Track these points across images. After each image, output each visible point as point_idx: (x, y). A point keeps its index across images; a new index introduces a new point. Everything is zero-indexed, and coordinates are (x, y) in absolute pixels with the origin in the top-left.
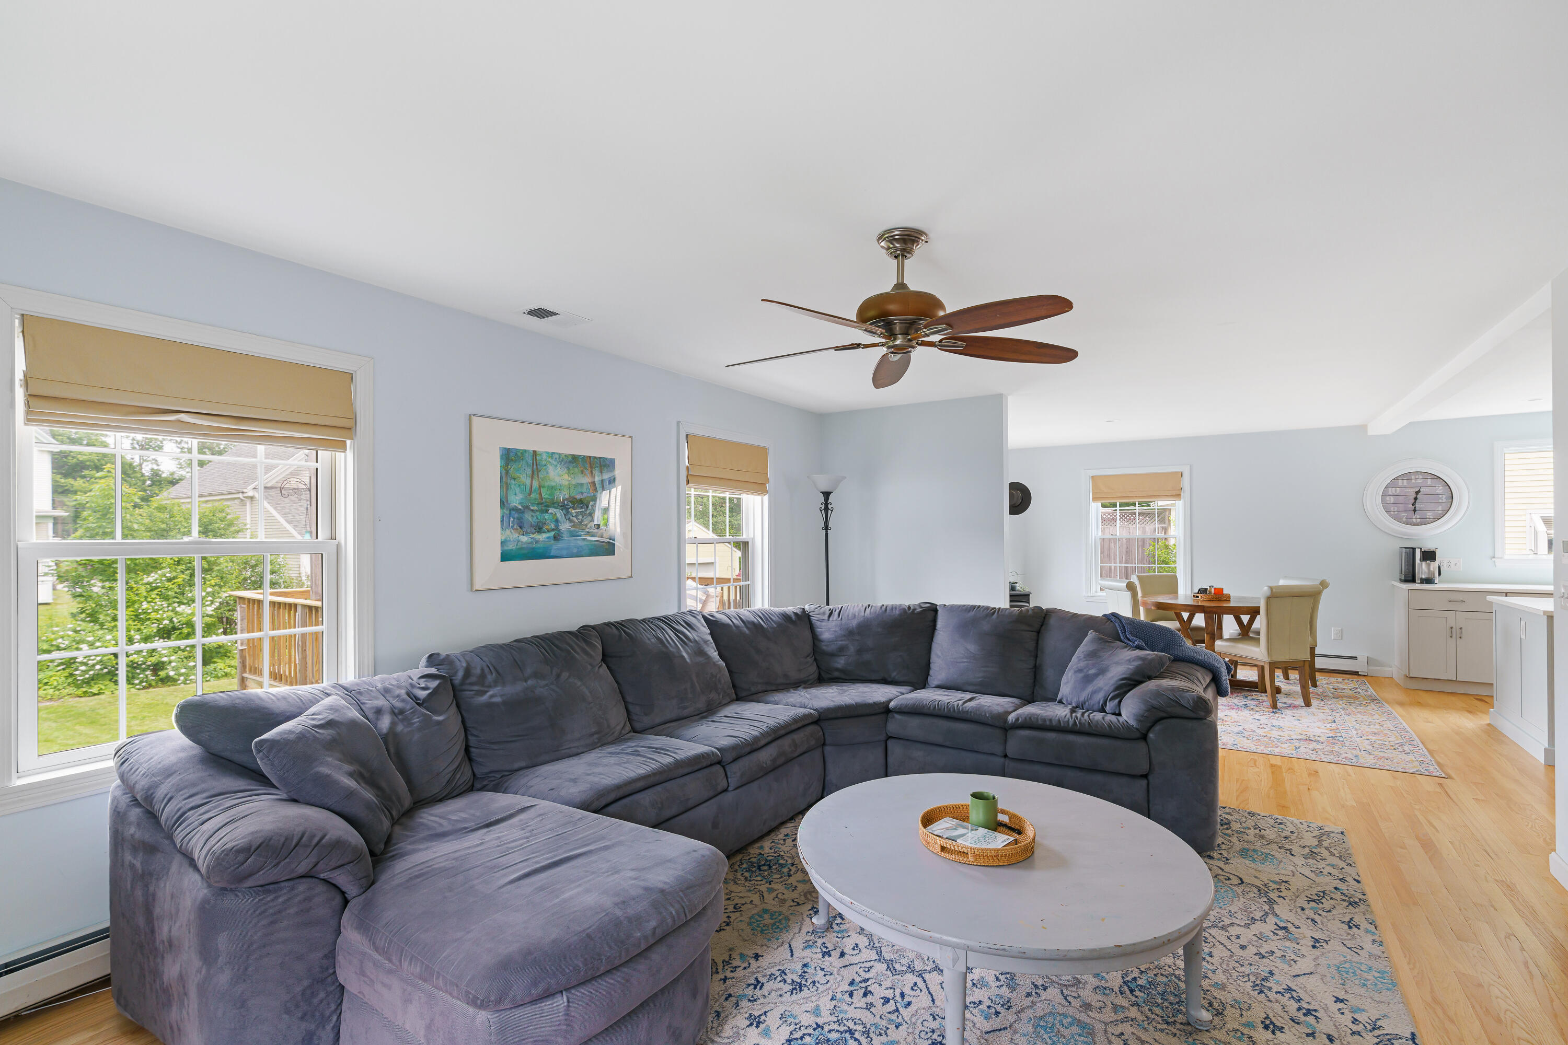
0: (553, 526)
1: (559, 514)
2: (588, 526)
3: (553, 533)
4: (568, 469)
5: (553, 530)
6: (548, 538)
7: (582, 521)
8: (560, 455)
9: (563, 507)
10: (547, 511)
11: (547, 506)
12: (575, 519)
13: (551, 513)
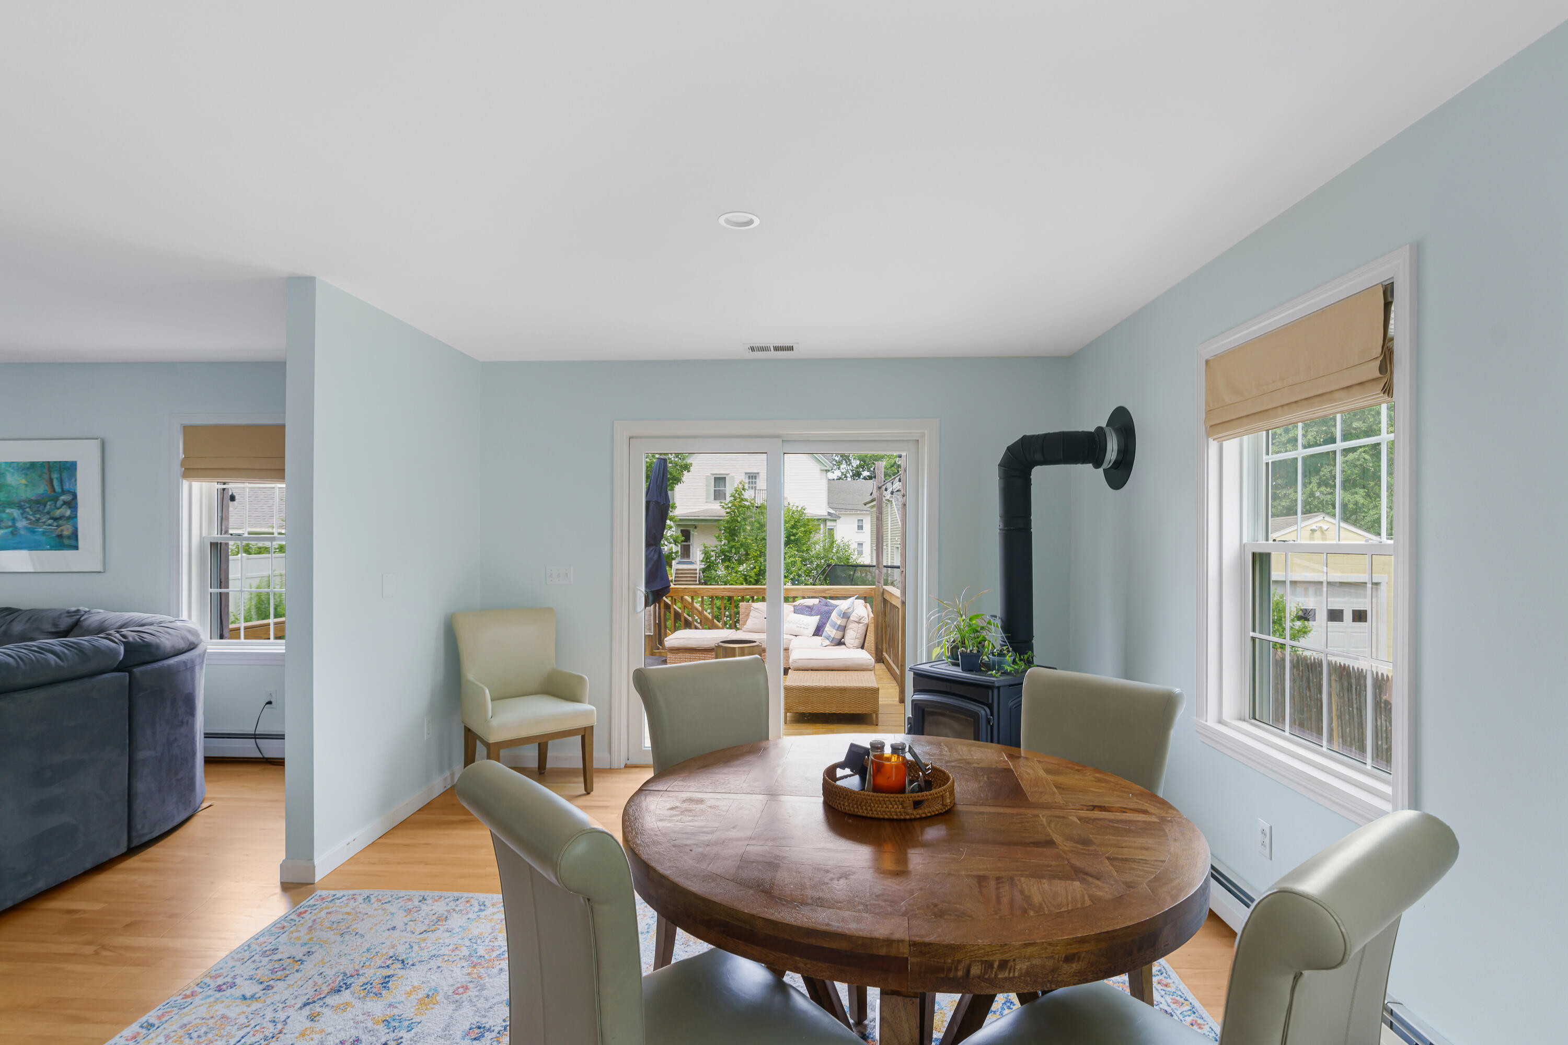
0: (10, 524)
1: (16, 513)
2: (47, 524)
3: (10, 530)
4: (26, 475)
5: (10, 527)
6: (6, 533)
7: (39, 519)
8: (18, 463)
9: (20, 507)
10: (4, 512)
11: (5, 507)
12: (32, 518)
13: (8, 513)
